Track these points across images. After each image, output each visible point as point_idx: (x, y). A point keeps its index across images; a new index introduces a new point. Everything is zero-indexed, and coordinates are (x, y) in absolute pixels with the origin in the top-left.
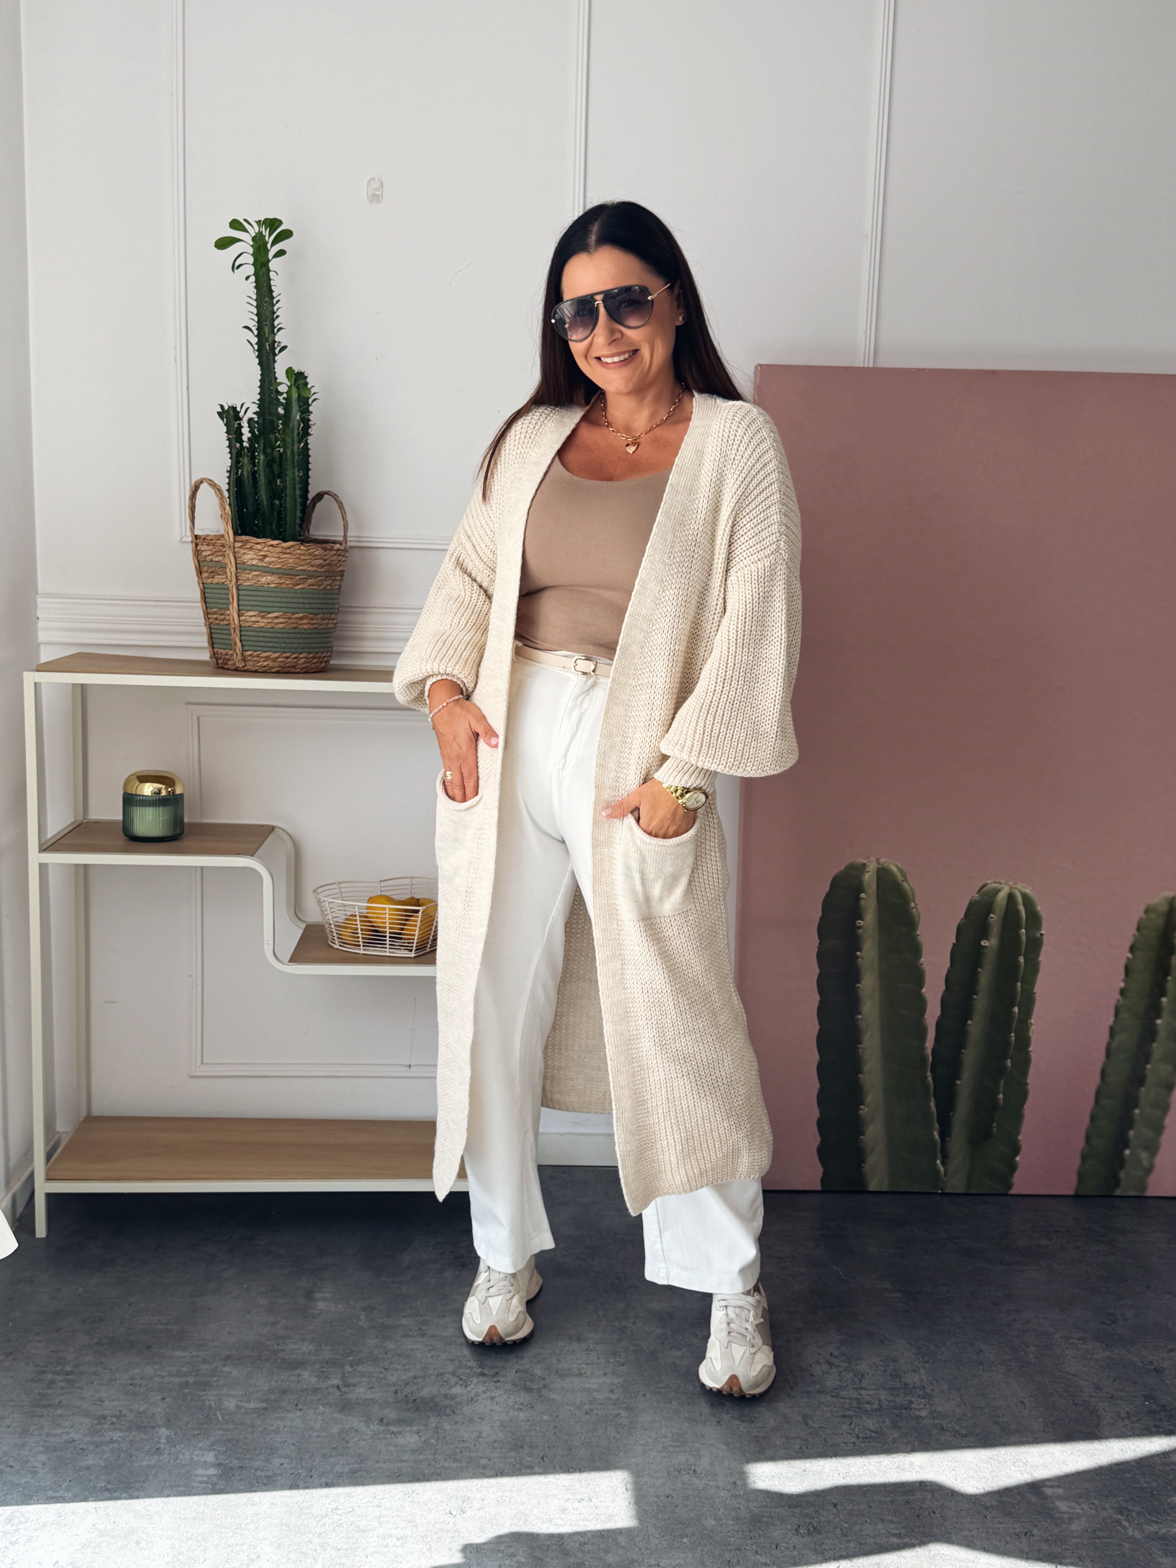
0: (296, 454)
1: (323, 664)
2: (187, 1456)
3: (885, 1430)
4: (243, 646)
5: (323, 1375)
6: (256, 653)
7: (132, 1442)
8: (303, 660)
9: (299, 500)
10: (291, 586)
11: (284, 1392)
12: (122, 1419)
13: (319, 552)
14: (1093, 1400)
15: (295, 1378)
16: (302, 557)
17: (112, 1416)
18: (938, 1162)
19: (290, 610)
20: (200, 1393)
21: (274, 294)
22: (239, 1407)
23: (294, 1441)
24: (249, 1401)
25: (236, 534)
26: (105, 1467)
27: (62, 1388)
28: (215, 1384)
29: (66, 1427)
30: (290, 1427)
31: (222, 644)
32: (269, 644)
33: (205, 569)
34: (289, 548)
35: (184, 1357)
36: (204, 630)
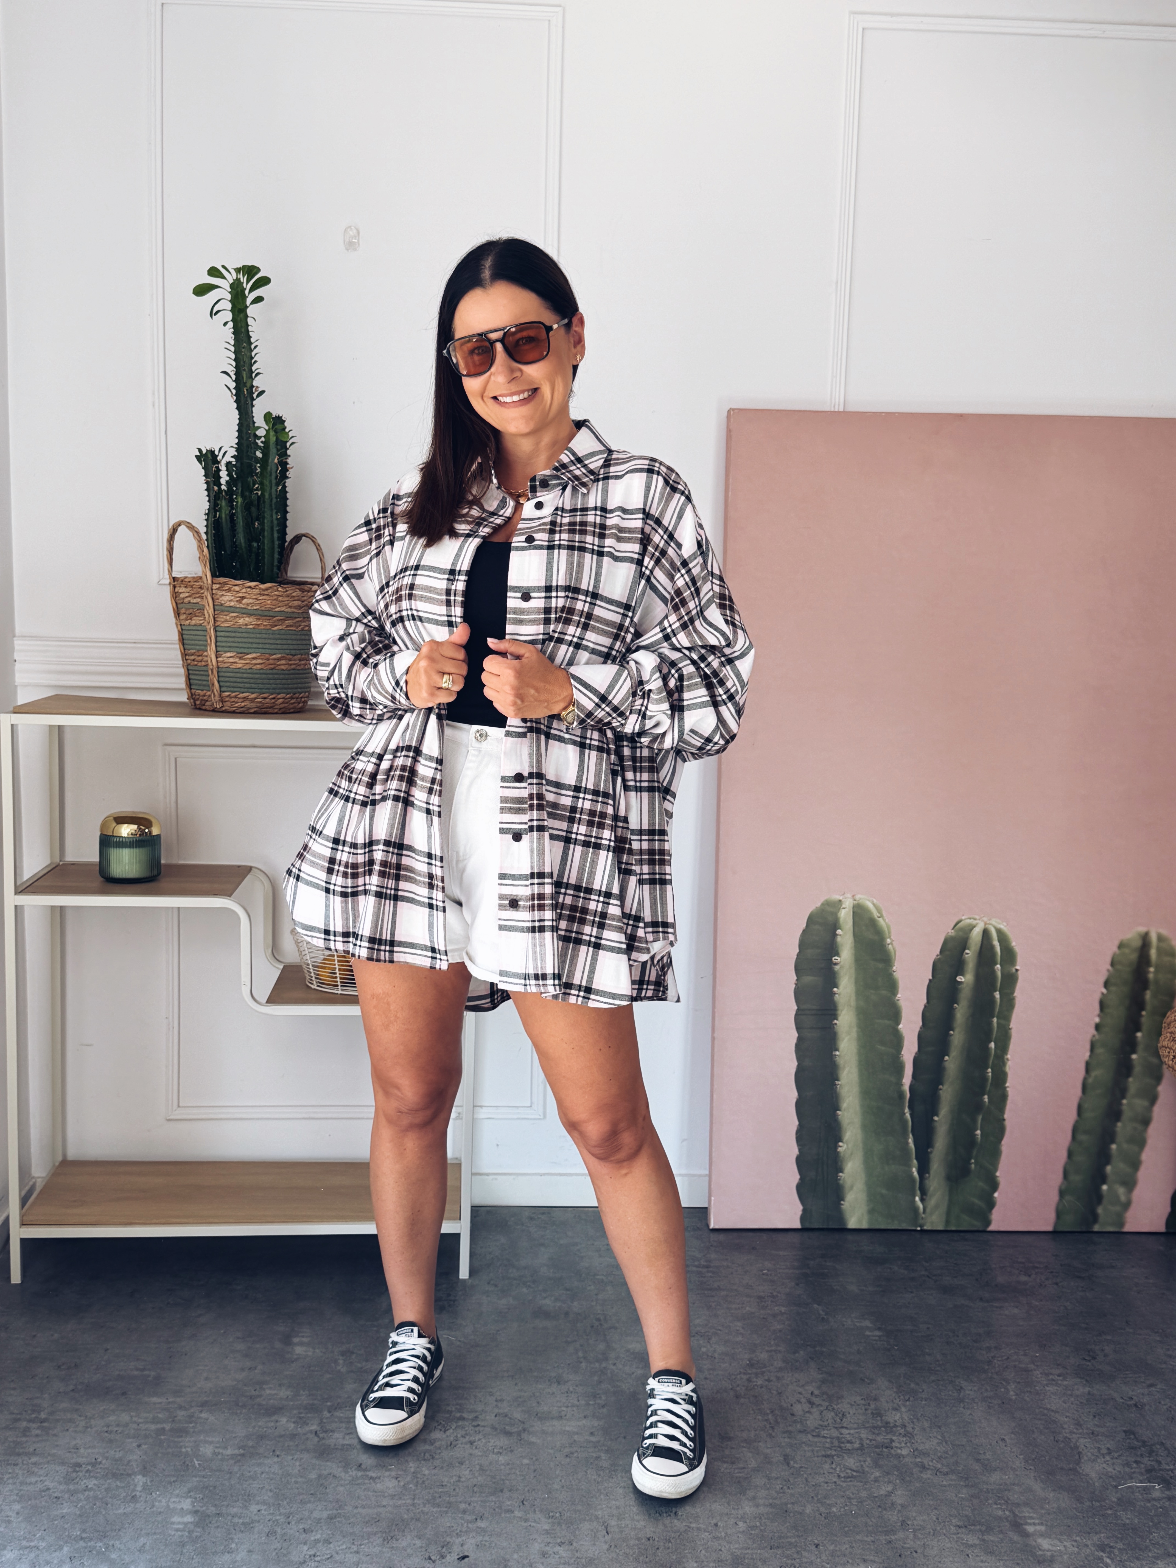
0: (274, 496)
1: (301, 705)
2: (164, 1503)
3: (867, 1469)
4: (220, 687)
5: (301, 1421)
6: (234, 694)
7: (107, 1490)
8: (281, 701)
9: (277, 543)
10: (268, 627)
11: (262, 1437)
12: (98, 1466)
13: (297, 593)
14: (1074, 1435)
15: (272, 1424)
16: (280, 598)
17: (88, 1464)
18: (917, 1199)
19: (268, 651)
20: (176, 1439)
21: (252, 340)
22: (215, 1454)
23: (272, 1487)
24: (226, 1448)
25: (214, 575)
26: (80, 1516)
27: (37, 1436)
28: (192, 1430)
29: (40, 1476)
30: (267, 1473)
31: (200, 685)
32: (246, 685)
33: (183, 611)
34: (267, 589)
35: (160, 1403)
36: (182, 671)
